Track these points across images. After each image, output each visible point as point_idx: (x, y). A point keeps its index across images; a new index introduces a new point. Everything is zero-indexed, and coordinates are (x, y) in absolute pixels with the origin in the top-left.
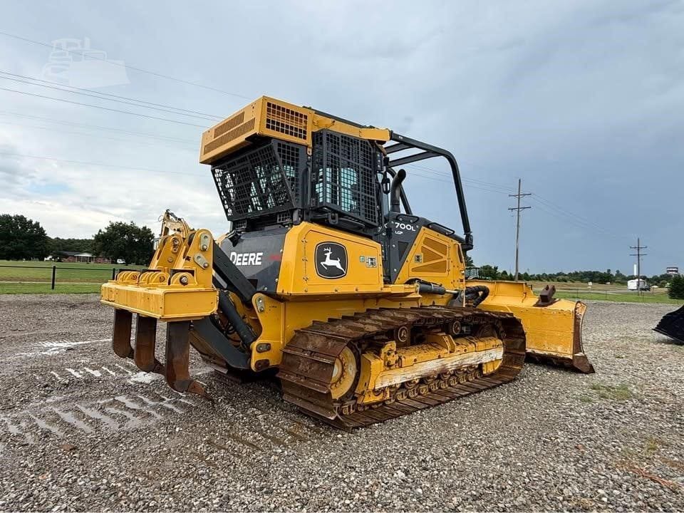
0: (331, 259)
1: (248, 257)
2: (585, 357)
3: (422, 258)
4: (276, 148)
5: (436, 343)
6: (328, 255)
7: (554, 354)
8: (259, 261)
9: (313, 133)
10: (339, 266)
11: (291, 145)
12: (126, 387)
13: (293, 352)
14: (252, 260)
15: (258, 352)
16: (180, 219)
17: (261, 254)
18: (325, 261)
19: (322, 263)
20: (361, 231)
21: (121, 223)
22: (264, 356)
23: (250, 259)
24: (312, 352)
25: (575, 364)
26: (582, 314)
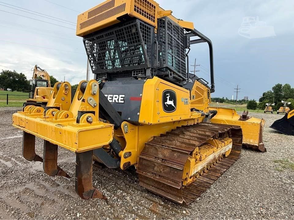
0: (170, 100)
1: (112, 97)
2: (263, 145)
3: (195, 97)
4: (139, 26)
5: (209, 144)
6: (168, 97)
7: (248, 143)
8: (121, 100)
9: (158, 19)
10: (173, 105)
11: (146, 25)
12: (31, 176)
13: (147, 158)
14: (116, 99)
15: (125, 158)
16: (43, 70)
17: (123, 96)
18: (167, 102)
19: (166, 103)
20: (178, 83)
21: (8, 71)
22: (128, 160)
23: (114, 99)
24: (163, 159)
25: (259, 148)
26: (263, 125)
